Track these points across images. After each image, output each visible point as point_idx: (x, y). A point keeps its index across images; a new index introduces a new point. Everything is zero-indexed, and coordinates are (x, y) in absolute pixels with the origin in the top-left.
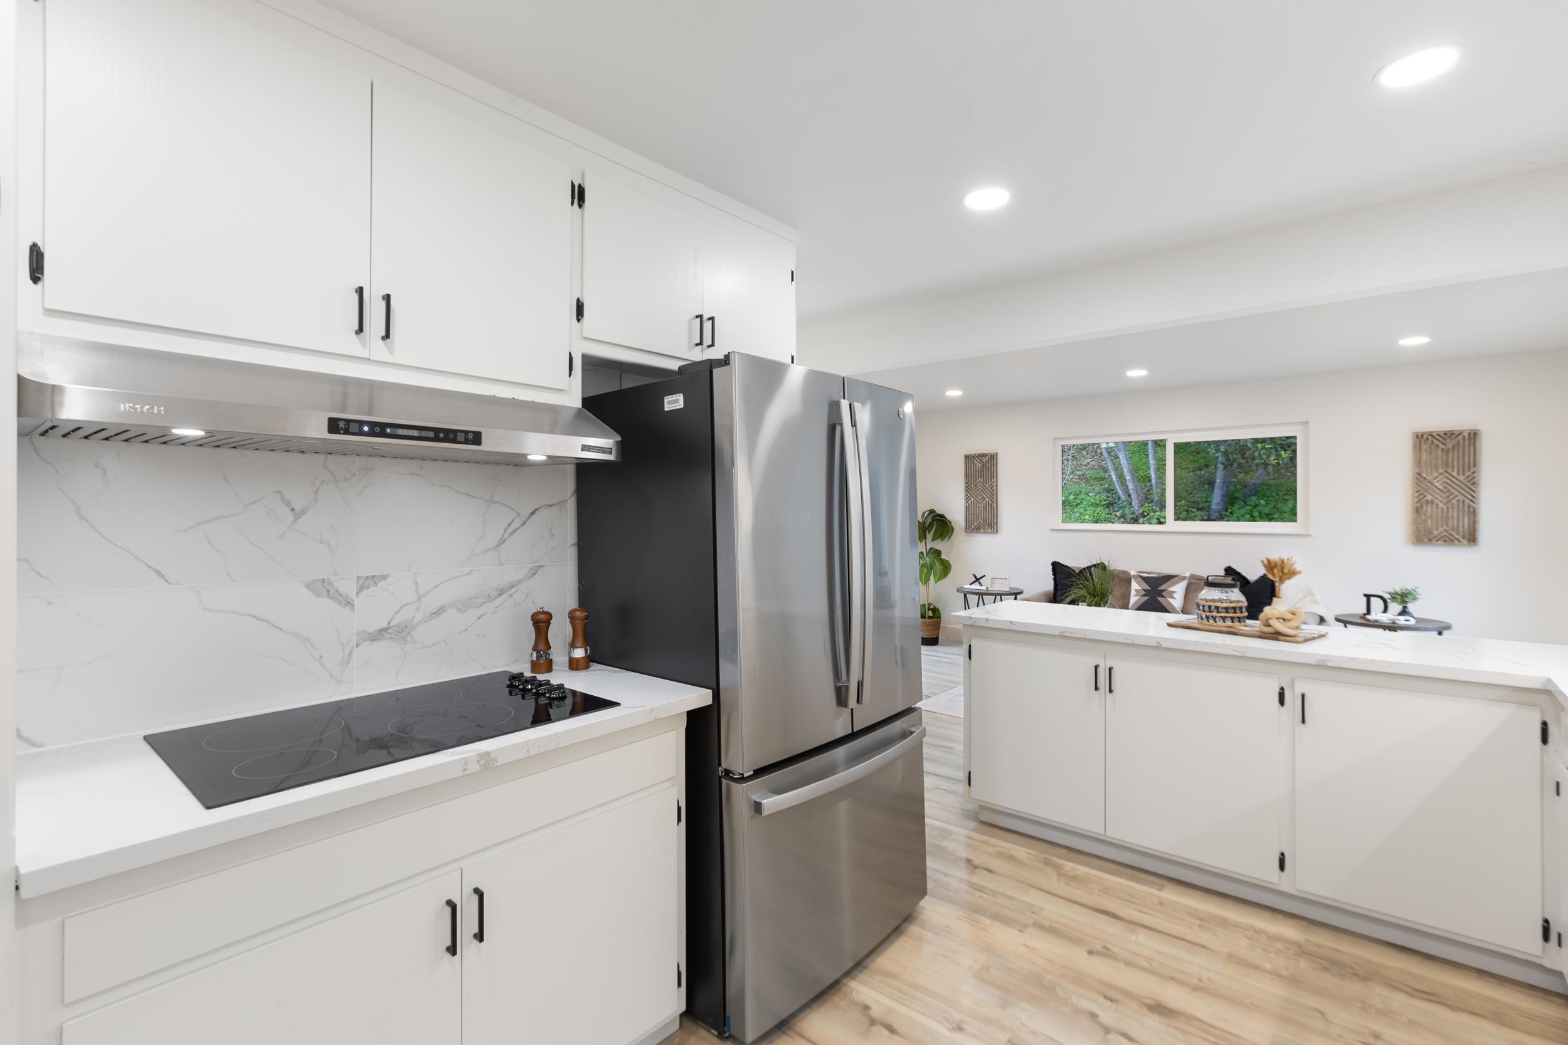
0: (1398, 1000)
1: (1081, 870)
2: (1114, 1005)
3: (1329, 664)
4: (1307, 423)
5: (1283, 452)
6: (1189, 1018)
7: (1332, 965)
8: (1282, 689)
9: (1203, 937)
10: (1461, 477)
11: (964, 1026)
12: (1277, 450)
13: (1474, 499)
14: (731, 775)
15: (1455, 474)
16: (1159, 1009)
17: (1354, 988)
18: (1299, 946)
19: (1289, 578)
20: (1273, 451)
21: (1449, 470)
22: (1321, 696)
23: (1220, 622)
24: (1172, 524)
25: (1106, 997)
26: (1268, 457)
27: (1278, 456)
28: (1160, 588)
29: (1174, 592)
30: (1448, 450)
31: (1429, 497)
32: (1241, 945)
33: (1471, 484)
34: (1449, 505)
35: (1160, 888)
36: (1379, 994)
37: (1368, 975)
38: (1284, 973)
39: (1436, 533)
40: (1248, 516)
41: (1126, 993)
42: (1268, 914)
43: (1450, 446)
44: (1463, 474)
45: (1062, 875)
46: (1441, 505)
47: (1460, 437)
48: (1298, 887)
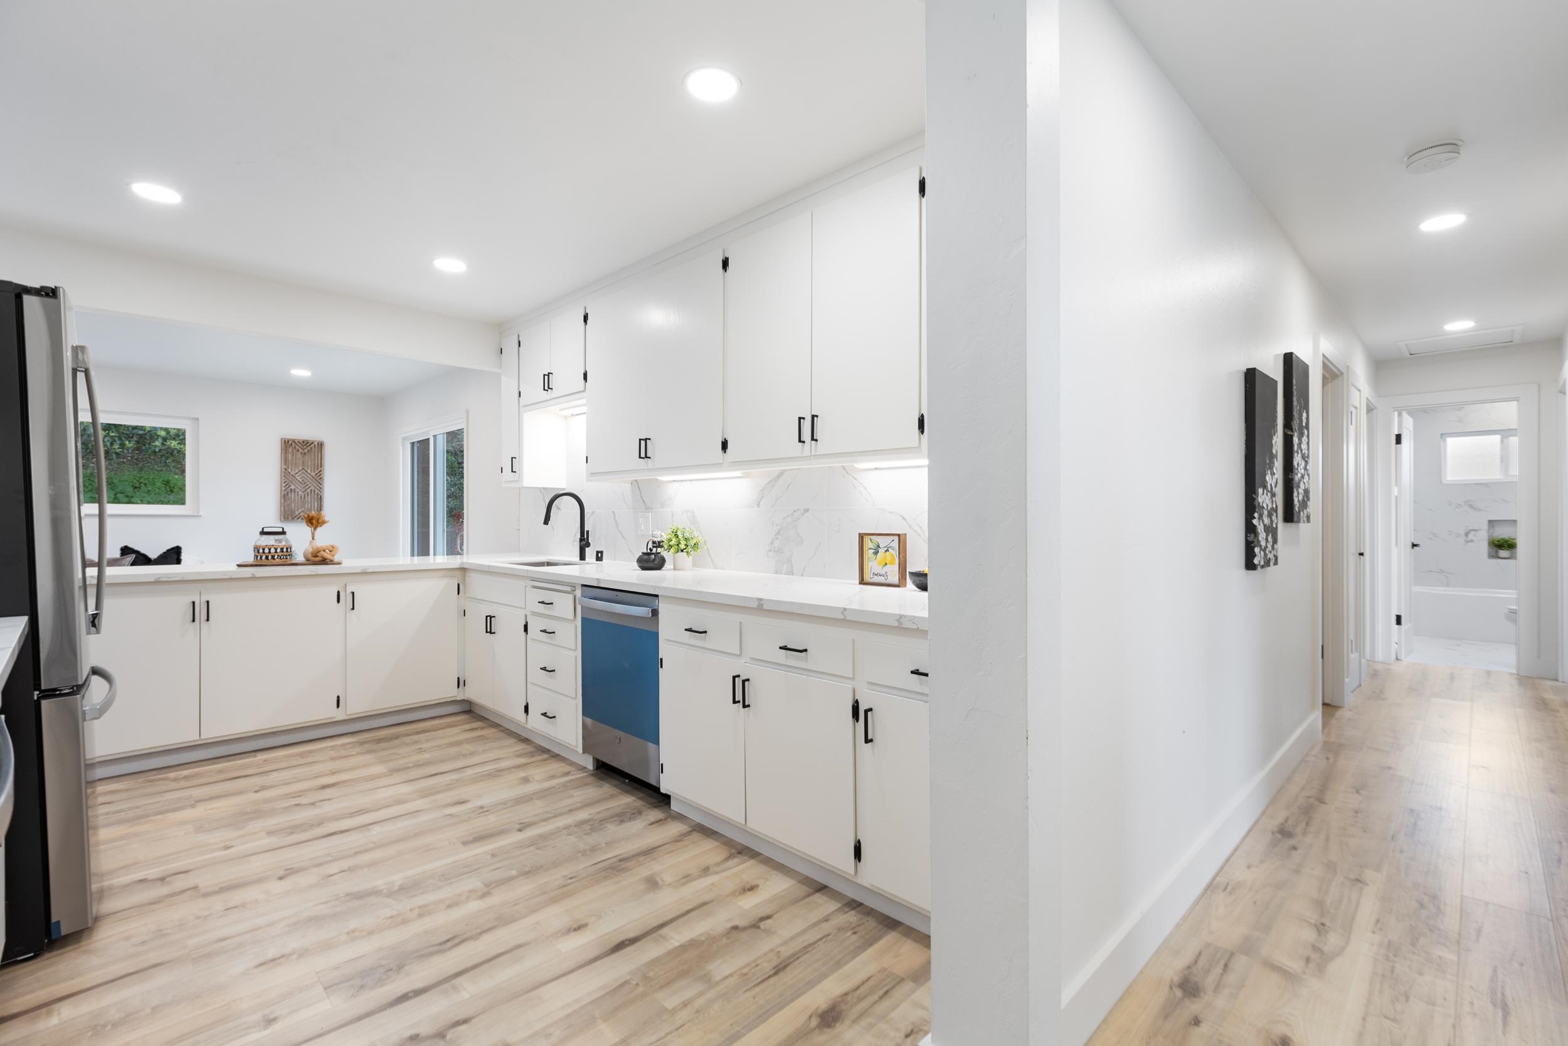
0: (415, 737)
2: (302, 797)
3: (368, 571)
4: (197, 419)
5: (127, 442)
6: (345, 782)
7: (379, 741)
8: (338, 592)
9: (310, 759)
10: (313, 474)
11: (230, 846)
12: (120, 439)
13: (321, 489)
15: (309, 471)
16: (324, 787)
17: (396, 742)
18: (358, 742)
19: (321, 526)
20: (116, 439)
21: (306, 468)
22: (363, 591)
25: (293, 798)
26: (112, 444)
27: (122, 445)
30: (305, 454)
31: (293, 487)
32: (333, 753)
33: (319, 478)
34: (306, 493)
35: (255, 756)
36: (408, 739)
37: (397, 737)
38: (363, 752)
39: (297, 513)
41: (301, 791)
42: (329, 740)
43: (306, 451)
44: (314, 472)
46: (300, 493)
47: (313, 445)
48: (348, 713)
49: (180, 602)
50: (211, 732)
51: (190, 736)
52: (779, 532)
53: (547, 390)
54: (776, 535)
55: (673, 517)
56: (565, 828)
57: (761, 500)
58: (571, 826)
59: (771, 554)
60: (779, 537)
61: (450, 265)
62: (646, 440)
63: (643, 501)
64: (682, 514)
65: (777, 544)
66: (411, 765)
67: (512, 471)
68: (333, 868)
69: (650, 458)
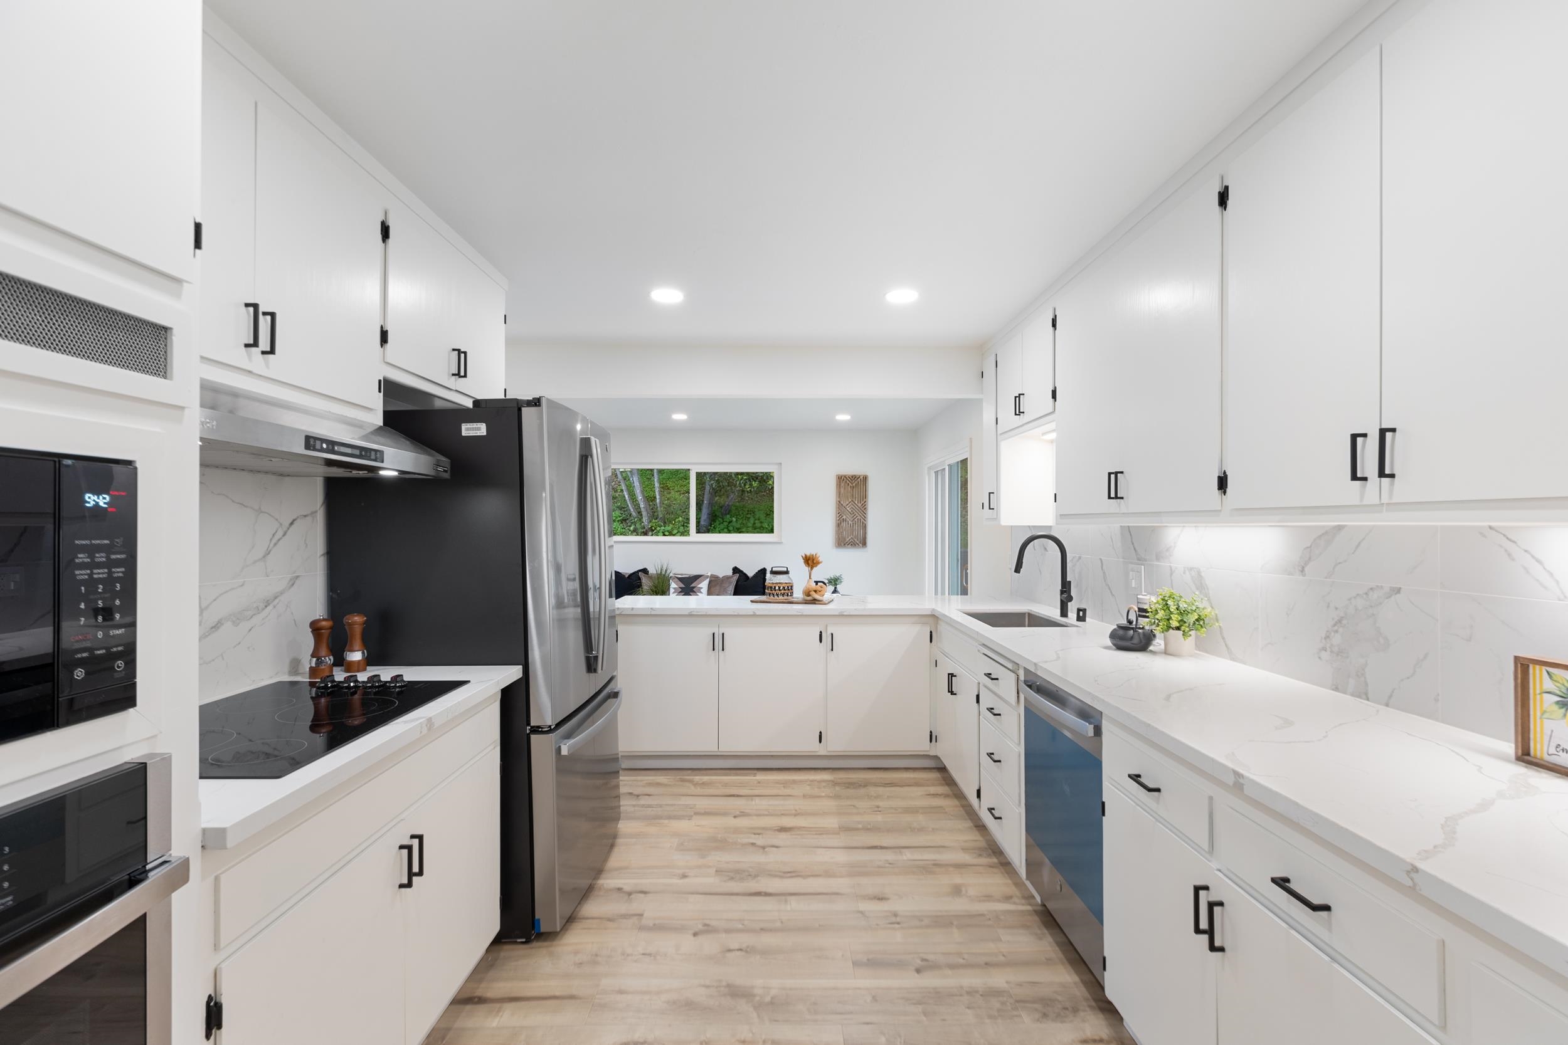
0: (881, 790)
1: (706, 778)
2: (761, 836)
3: (845, 614)
4: (781, 464)
5: (754, 483)
6: (799, 828)
7: (850, 785)
8: (821, 632)
9: (788, 791)
10: (860, 505)
11: (687, 874)
12: (750, 481)
13: (865, 518)
14: (540, 730)
15: (856, 502)
16: (783, 829)
17: (862, 791)
18: (833, 781)
19: (816, 566)
20: (747, 481)
21: (854, 500)
22: (842, 633)
23: (781, 597)
24: (694, 536)
25: (755, 834)
26: (745, 485)
27: (751, 485)
28: (692, 586)
29: (702, 588)
30: (853, 487)
31: (844, 517)
32: (807, 789)
33: (864, 509)
34: (854, 522)
35: (755, 775)
36: (872, 790)
37: (865, 784)
38: (831, 795)
39: (847, 540)
40: (726, 530)
41: (764, 828)
42: (813, 772)
43: (854, 484)
44: (860, 503)
45: (696, 784)
46: (850, 522)
47: (859, 480)
48: (829, 750)
49: (702, 634)
50: (727, 747)
51: (710, 747)
52: (1340, 621)
53: (1019, 415)
54: (1335, 625)
55: (1171, 574)
56: (968, 993)
57: (1306, 564)
58: (977, 992)
59: (1325, 655)
60: (1341, 630)
61: (902, 296)
62: (1116, 473)
63: (1135, 549)
64: (1184, 573)
65: (1336, 639)
66: (860, 826)
67: (990, 509)
68: (735, 941)
69: (1122, 498)
